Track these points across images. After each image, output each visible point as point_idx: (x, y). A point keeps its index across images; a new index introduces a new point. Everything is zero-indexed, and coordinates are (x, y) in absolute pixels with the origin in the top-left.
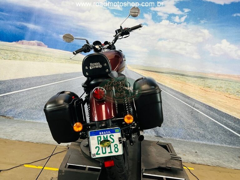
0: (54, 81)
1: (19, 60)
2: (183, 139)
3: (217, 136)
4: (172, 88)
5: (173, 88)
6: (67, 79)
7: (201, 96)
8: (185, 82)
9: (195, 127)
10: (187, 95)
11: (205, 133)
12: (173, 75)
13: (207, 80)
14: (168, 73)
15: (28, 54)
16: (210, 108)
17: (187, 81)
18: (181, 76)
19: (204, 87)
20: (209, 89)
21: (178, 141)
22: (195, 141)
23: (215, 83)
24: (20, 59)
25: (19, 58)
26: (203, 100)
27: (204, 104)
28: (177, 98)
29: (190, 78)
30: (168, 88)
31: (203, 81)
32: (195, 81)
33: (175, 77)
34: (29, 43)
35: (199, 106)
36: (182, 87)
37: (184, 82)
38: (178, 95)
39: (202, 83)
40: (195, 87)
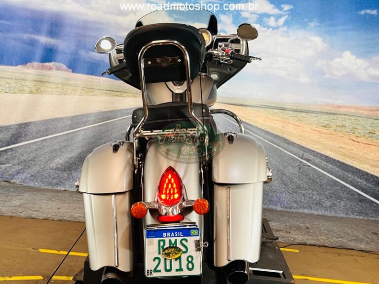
0: (83, 125)
1: (29, 93)
2: (287, 208)
3: (339, 202)
4: (267, 130)
5: (268, 130)
6: (103, 121)
7: (313, 141)
8: (288, 120)
9: (306, 189)
10: (291, 140)
11: (321, 198)
12: (269, 110)
13: (321, 116)
14: (260, 107)
15: (43, 83)
16: (328, 159)
17: (290, 119)
18: (282, 111)
19: (316, 127)
20: (325, 130)
21: (280, 211)
22: (306, 211)
23: (334, 119)
24: (31, 92)
25: (28, 90)
26: (316, 146)
27: (318, 153)
28: (275, 146)
29: (296, 113)
30: (261, 129)
31: (316, 118)
32: (303, 117)
33: (272, 113)
34: (43, 66)
35: (310, 157)
36: (283, 128)
37: (286, 120)
38: (277, 140)
39: (314, 121)
40: (303, 128)
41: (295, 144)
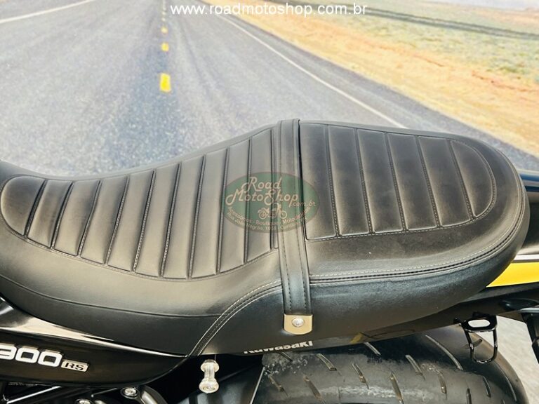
4: (357, 72)
5: (360, 71)
7: (474, 105)
8: (414, 46)
10: (416, 99)
13: (504, 42)
17: (420, 44)
18: (400, 23)
19: (489, 71)
20: (511, 79)
26: (481, 118)
30: (342, 70)
31: (490, 47)
32: (456, 42)
33: (373, 26)
36: (399, 67)
37: (408, 47)
38: (381, 98)
39: (484, 54)
40: (453, 69)
41: (427, 109)
